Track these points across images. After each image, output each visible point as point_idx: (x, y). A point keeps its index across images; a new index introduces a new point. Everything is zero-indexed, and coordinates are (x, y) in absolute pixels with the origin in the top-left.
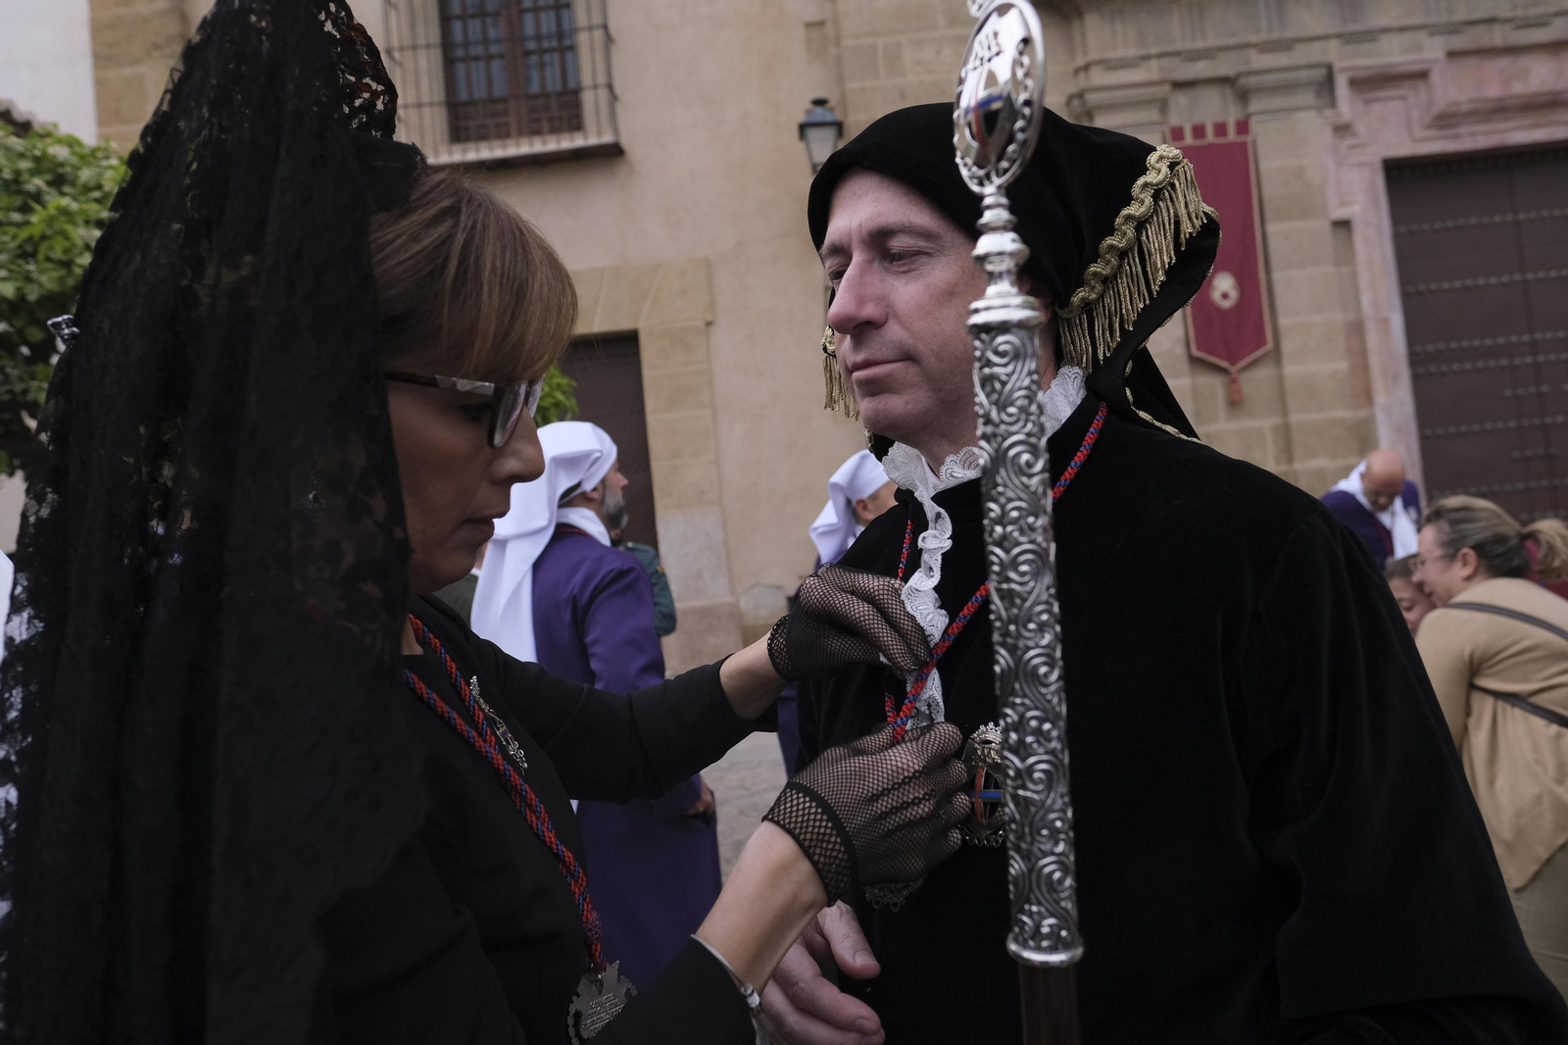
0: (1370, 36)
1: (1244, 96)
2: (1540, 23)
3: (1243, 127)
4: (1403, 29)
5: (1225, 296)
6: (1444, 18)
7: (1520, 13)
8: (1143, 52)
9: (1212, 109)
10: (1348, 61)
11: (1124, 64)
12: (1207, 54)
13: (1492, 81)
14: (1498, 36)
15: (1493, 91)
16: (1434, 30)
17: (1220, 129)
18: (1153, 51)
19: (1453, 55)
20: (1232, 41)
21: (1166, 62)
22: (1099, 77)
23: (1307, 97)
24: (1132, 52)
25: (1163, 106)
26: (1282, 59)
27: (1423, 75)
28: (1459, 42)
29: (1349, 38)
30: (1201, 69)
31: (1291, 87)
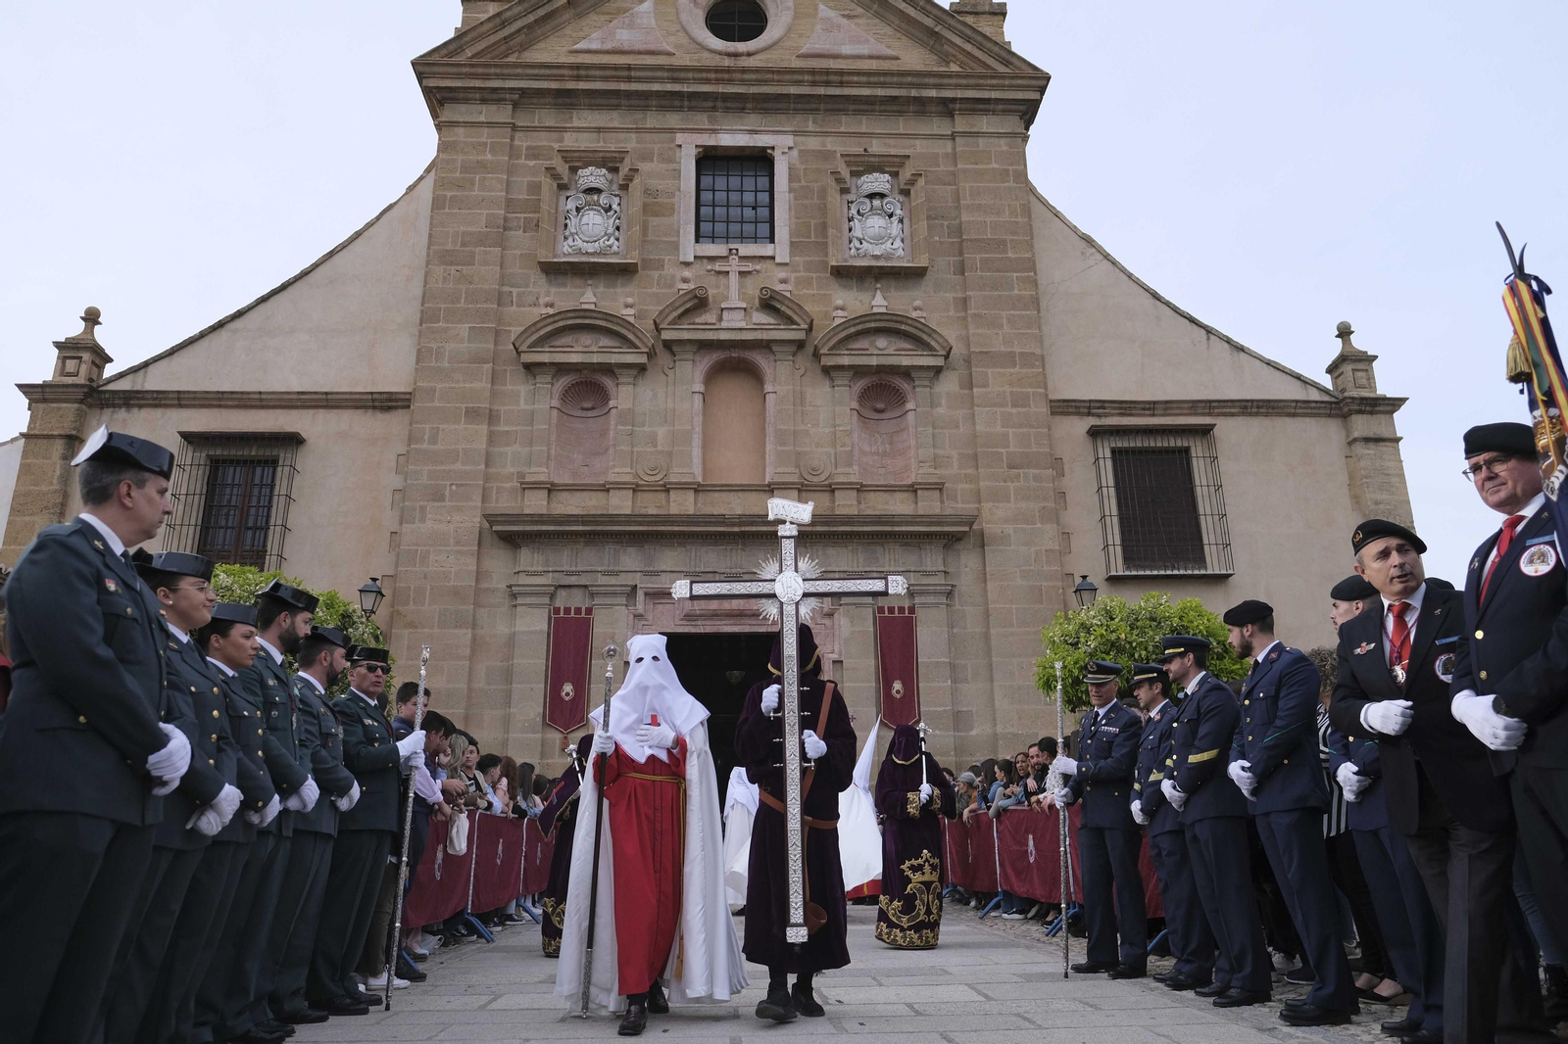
0: (656, 573)
1: (592, 595)
3: (589, 611)
5: (567, 694)
6: (693, 569)
7: (728, 571)
8: (545, 569)
9: (577, 600)
10: (645, 584)
11: (535, 574)
12: (577, 573)
17: (578, 610)
18: (550, 569)
20: (589, 569)
21: (556, 575)
22: (524, 580)
23: (624, 600)
24: (540, 569)
25: (552, 596)
26: (613, 580)
29: (647, 573)
30: (573, 580)
31: (614, 594)
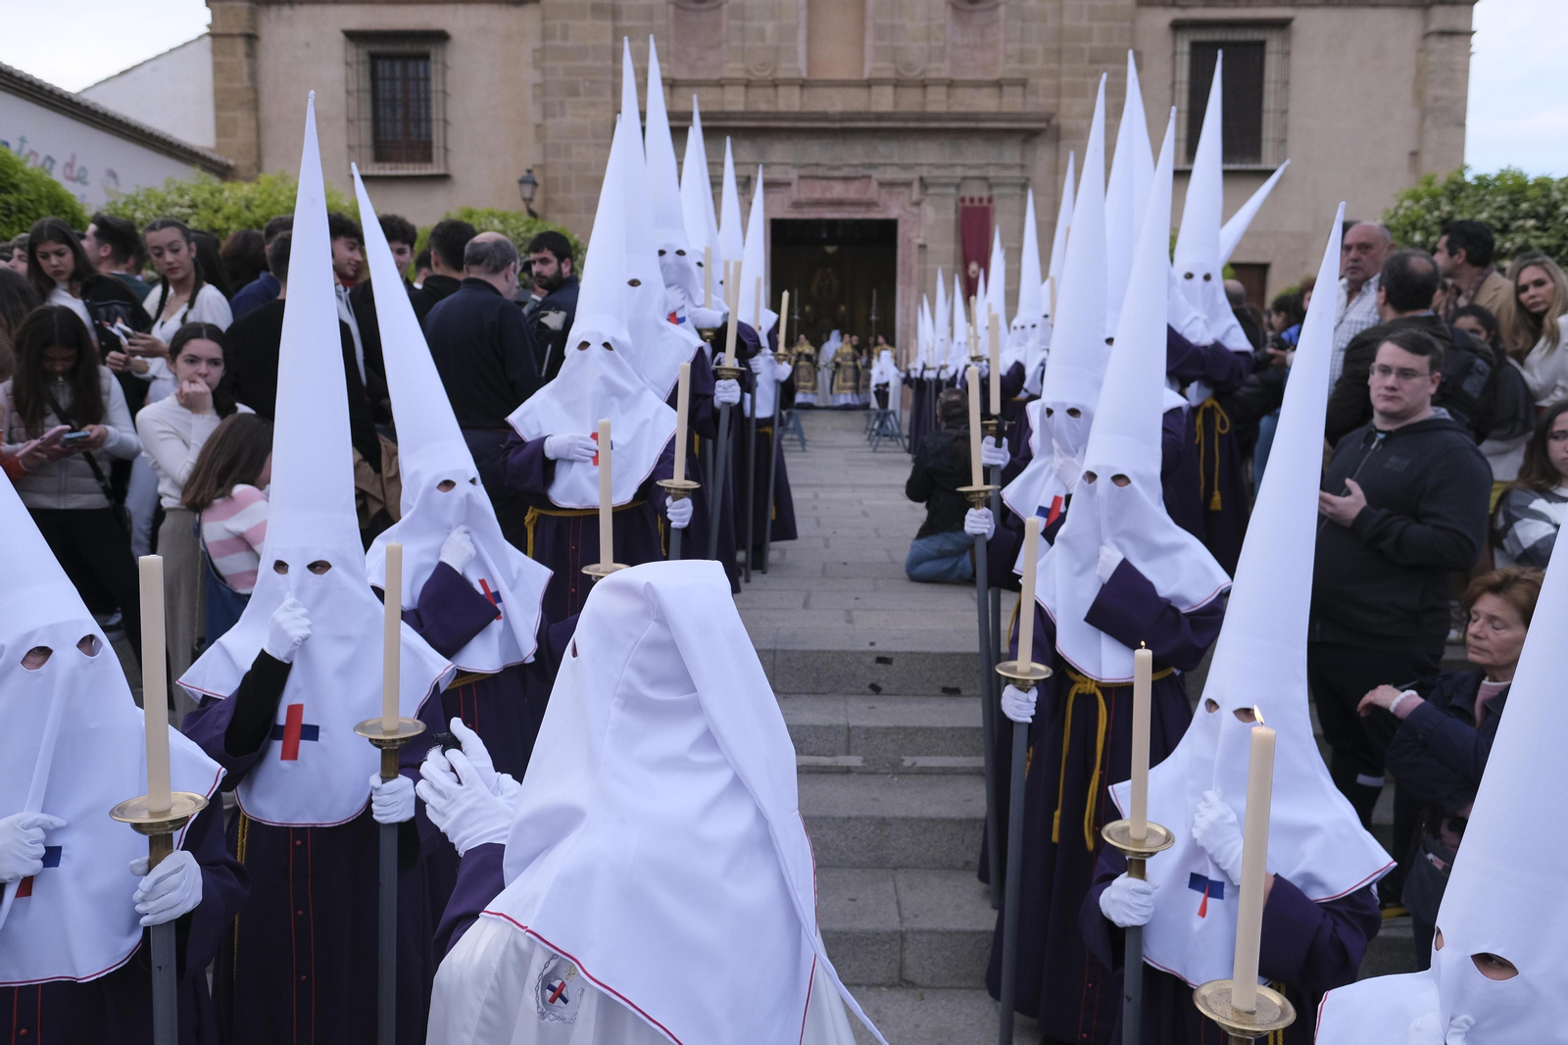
0: (768, 165)
2: (838, 168)
4: (782, 164)
13: (816, 192)
14: (820, 172)
15: (817, 195)
16: (794, 166)
19: (801, 177)
27: (788, 184)
28: (803, 172)
